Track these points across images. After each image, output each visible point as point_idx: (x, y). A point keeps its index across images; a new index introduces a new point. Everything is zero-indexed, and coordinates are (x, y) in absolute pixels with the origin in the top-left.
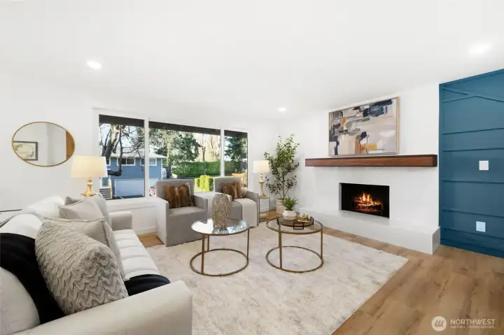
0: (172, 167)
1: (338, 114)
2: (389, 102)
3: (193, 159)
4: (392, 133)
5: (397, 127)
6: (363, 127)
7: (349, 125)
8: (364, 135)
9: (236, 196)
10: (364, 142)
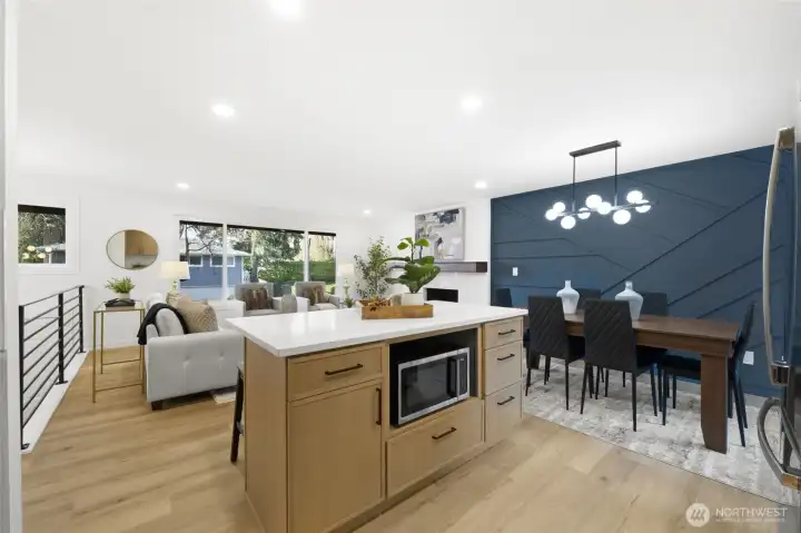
0: (259, 269)
1: (422, 217)
2: (456, 211)
3: (291, 257)
4: (457, 241)
5: (463, 236)
6: (440, 233)
7: (430, 230)
8: (440, 241)
9: (317, 300)
10: (440, 247)
